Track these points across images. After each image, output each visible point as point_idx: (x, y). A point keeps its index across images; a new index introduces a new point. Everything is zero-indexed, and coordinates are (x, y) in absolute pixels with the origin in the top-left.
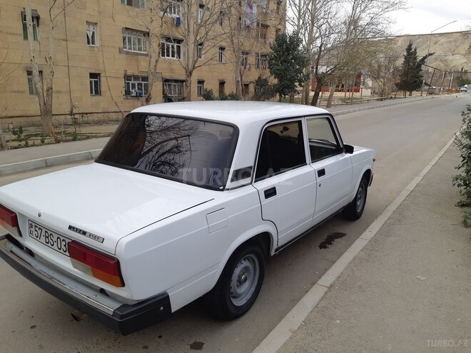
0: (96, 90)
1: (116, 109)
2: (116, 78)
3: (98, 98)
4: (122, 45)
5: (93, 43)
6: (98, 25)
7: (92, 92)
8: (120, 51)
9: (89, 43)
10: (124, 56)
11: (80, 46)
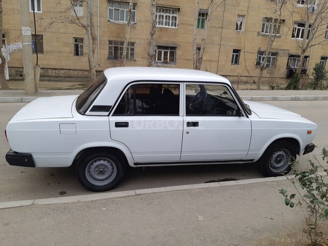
0: (236, 60)
1: (247, 74)
2: (252, 53)
3: (236, 66)
4: (261, 30)
5: (240, 29)
6: (246, 17)
7: (232, 62)
8: (258, 34)
9: (237, 29)
10: (261, 37)
11: (231, 31)
